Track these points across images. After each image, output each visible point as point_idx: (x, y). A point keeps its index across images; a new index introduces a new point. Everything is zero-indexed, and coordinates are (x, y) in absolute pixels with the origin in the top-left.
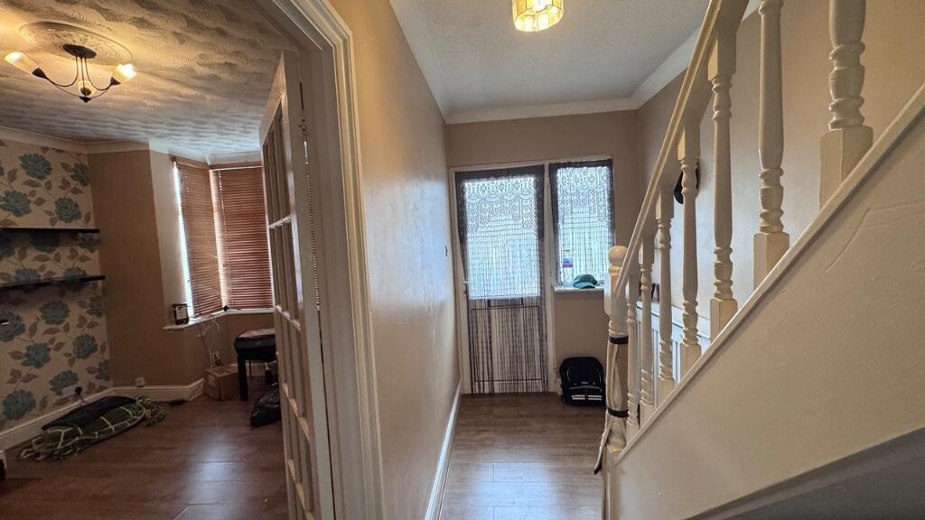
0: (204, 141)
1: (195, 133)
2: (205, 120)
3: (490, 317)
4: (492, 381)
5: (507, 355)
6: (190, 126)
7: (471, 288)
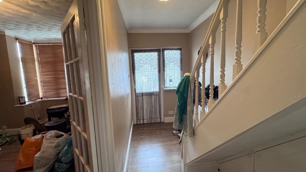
0: (31, 33)
1: (27, 29)
2: (32, 24)
3: (143, 99)
4: (143, 119)
5: (148, 111)
6: (25, 26)
7: (137, 89)
